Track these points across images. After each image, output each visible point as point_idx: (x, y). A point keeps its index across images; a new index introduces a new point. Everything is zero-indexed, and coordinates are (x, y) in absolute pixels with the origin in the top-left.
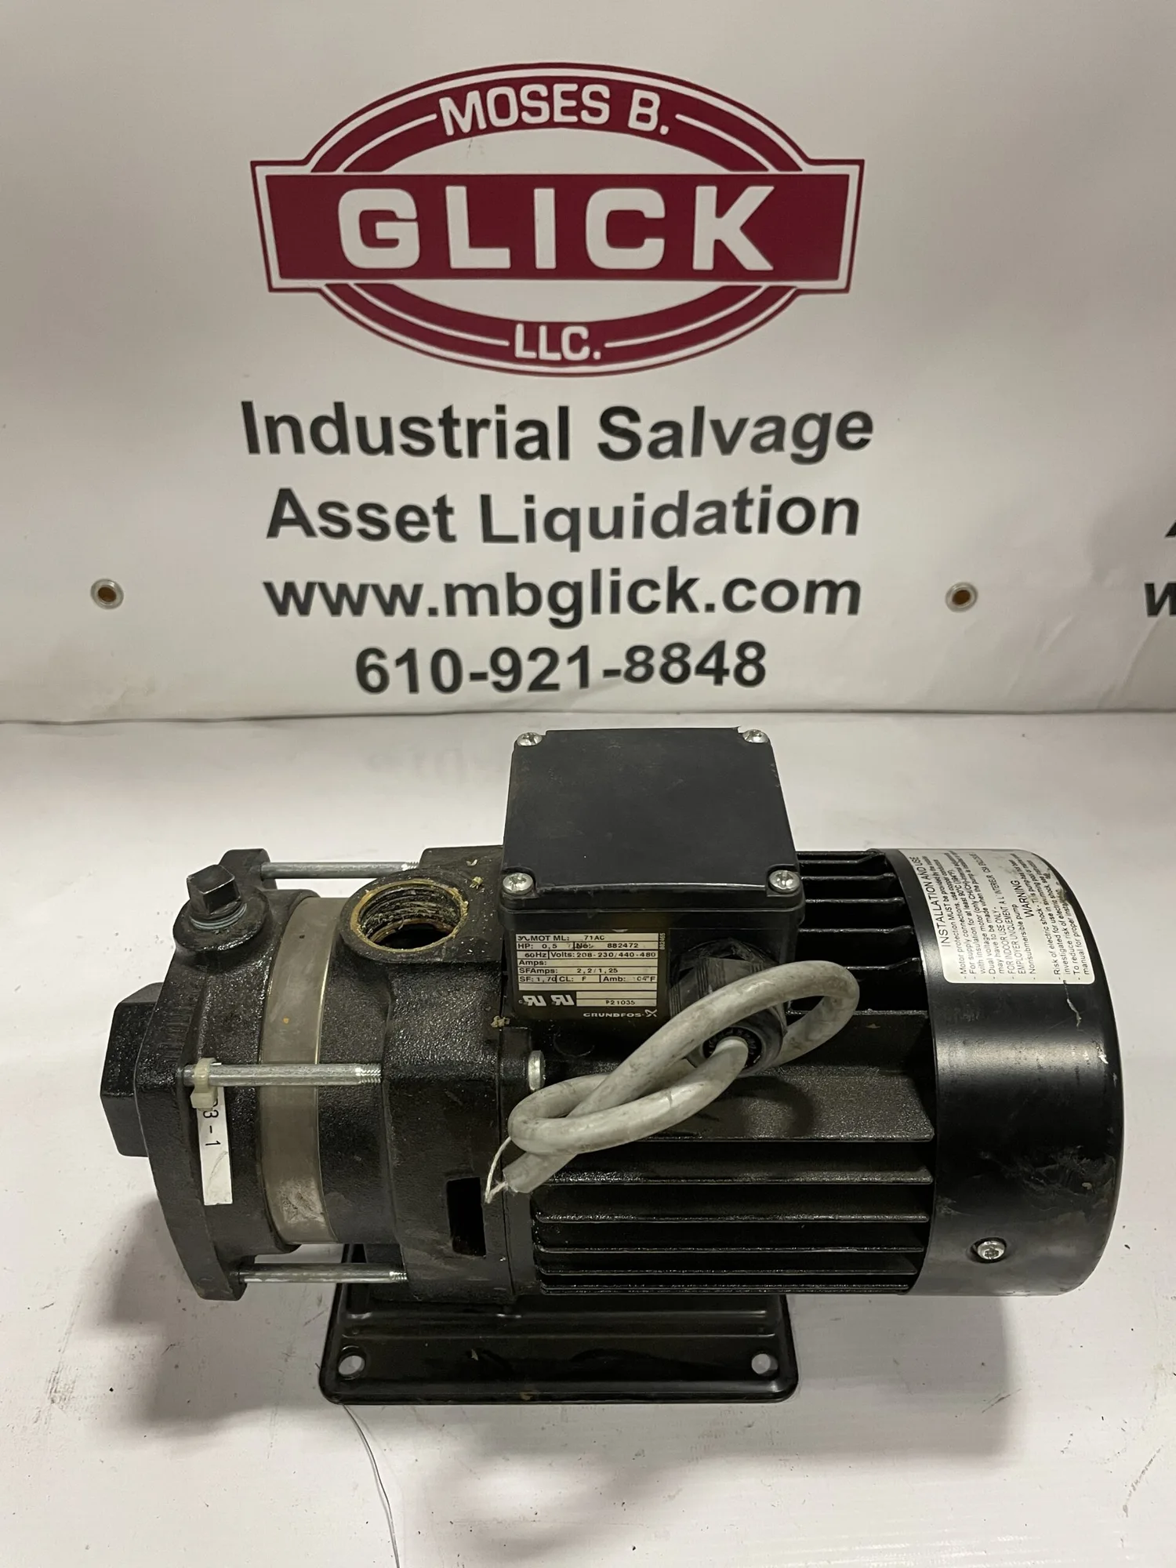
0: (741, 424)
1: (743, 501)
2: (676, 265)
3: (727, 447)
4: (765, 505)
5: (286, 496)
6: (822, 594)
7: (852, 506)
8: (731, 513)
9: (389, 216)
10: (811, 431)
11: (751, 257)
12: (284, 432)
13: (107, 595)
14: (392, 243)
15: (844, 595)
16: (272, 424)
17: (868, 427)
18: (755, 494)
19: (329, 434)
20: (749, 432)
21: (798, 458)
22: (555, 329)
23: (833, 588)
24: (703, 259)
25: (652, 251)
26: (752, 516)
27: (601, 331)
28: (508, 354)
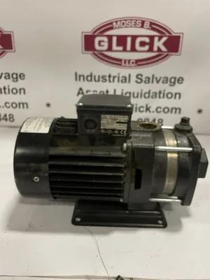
0: (160, 78)
1: (160, 92)
2: (151, 50)
3: (158, 82)
4: (164, 94)
5: (81, 89)
6: (174, 110)
7: (180, 94)
8: (158, 95)
9: (103, 41)
10: (173, 80)
11: (164, 49)
12: (82, 78)
13: (48, 105)
14: (103, 46)
15: (178, 111)
16: (80, 76)
17: (183, 80)
18: (162, 92)
19: (89, 78)
20: (162, 80)
21: (170, 85)
22: (129, 61)
23: (176, 109)
24: (155, 49)
25: (147, 48)
26: (162, 95)
27: (137, 61)
28: (120, 65)
